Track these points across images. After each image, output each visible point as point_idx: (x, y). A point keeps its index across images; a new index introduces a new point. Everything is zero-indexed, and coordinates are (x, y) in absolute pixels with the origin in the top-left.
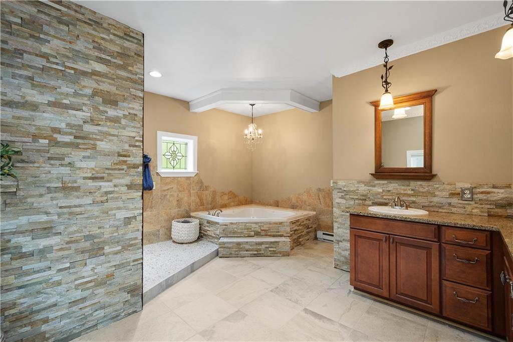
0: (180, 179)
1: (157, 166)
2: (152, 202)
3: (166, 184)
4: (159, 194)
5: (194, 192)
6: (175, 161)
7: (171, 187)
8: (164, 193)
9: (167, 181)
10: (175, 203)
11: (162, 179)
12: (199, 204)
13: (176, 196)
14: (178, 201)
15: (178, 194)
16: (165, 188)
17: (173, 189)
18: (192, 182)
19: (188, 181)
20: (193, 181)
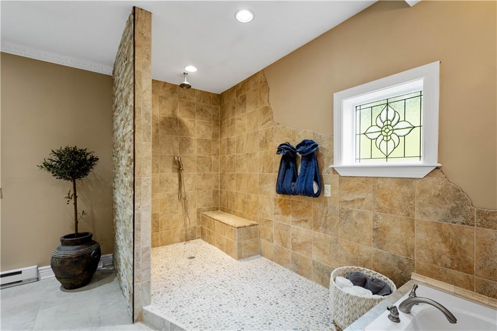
0: (379, 181)
1: (333, 157)
2: (326, 218)
3: (350, 190)
4: (338, 207)
5: (425, 219)
6: (389, 143)
7: (361, 196)
8: (346, 207)
9: (350, 185)
10: (369, 234)
11: (342, 179)
12: (446, 259)
13: (371, 218)
14: (375, 230)
15: (376, 216)
16: (348, 198)
17: (364, 203)
18: (417, 192)
19: (405, 189)
20: (423, 192)
